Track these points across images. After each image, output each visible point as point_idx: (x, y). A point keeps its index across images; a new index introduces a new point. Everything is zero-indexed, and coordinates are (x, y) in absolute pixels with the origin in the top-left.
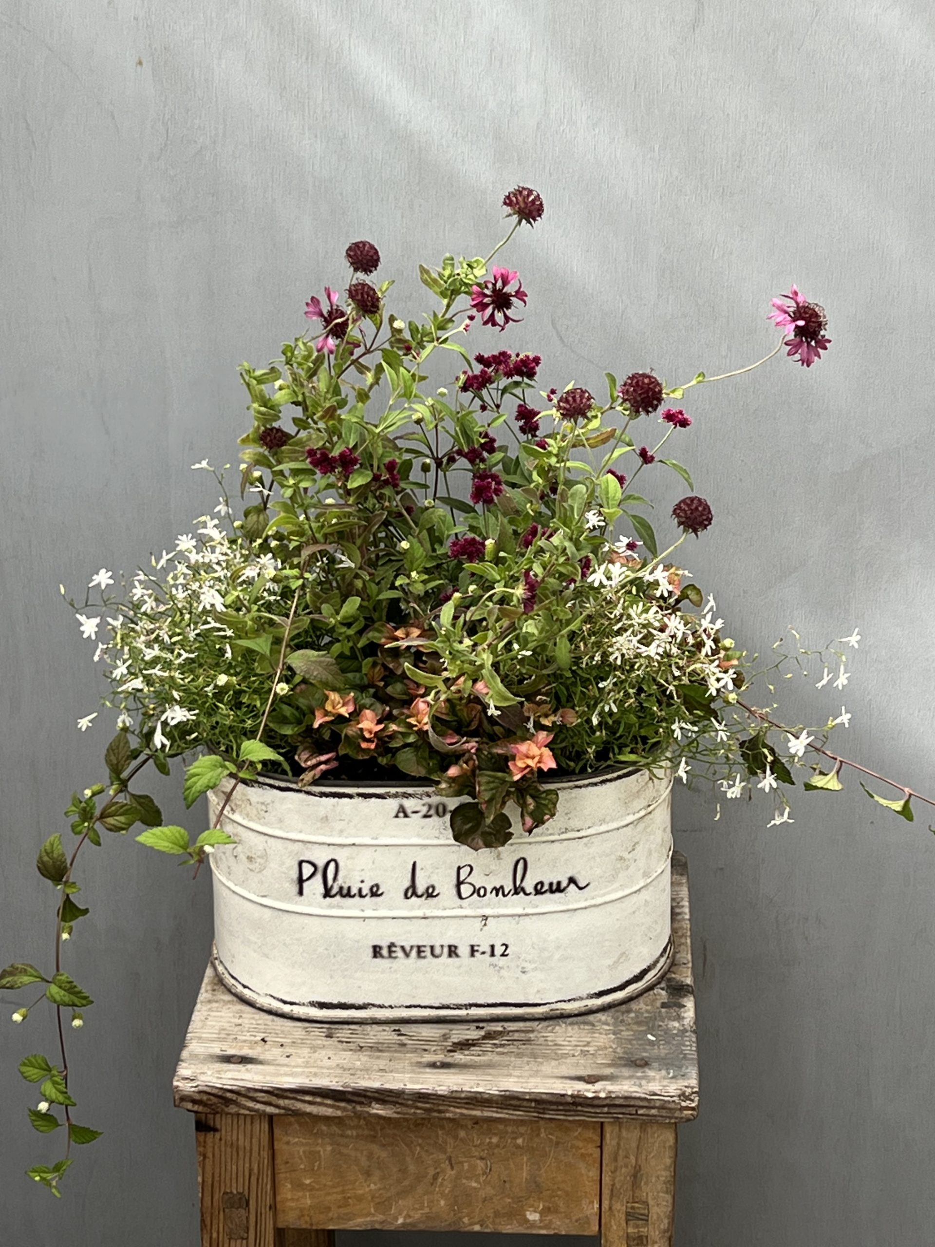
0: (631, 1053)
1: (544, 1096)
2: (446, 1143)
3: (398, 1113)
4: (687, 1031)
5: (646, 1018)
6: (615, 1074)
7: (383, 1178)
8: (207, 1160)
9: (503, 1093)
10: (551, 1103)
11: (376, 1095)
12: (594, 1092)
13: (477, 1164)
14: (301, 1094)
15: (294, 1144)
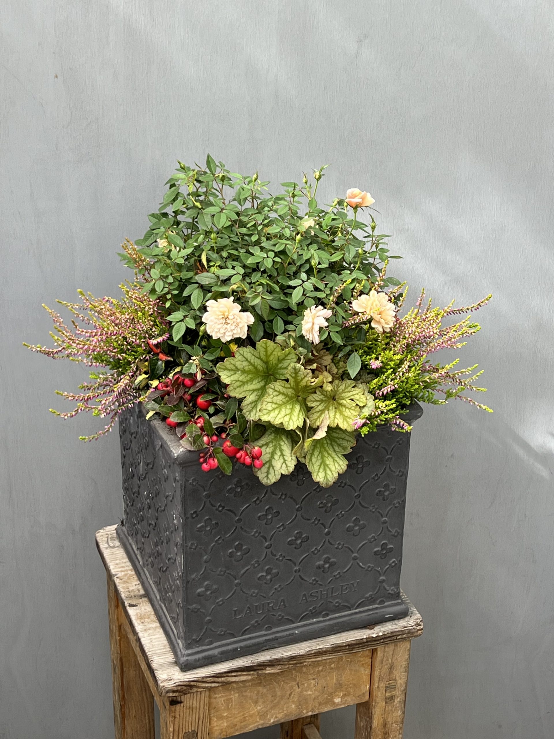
1: (353, 642)
2: (296, 677)
3: (280, 669)
7: (264, 702)
8: (176, 719)
9: (333, 646)
10: (356, 644)
11: (269, 663)
12: (376, 634)
13: (311, 682)
14: (230, 673)
15: (219, 698)
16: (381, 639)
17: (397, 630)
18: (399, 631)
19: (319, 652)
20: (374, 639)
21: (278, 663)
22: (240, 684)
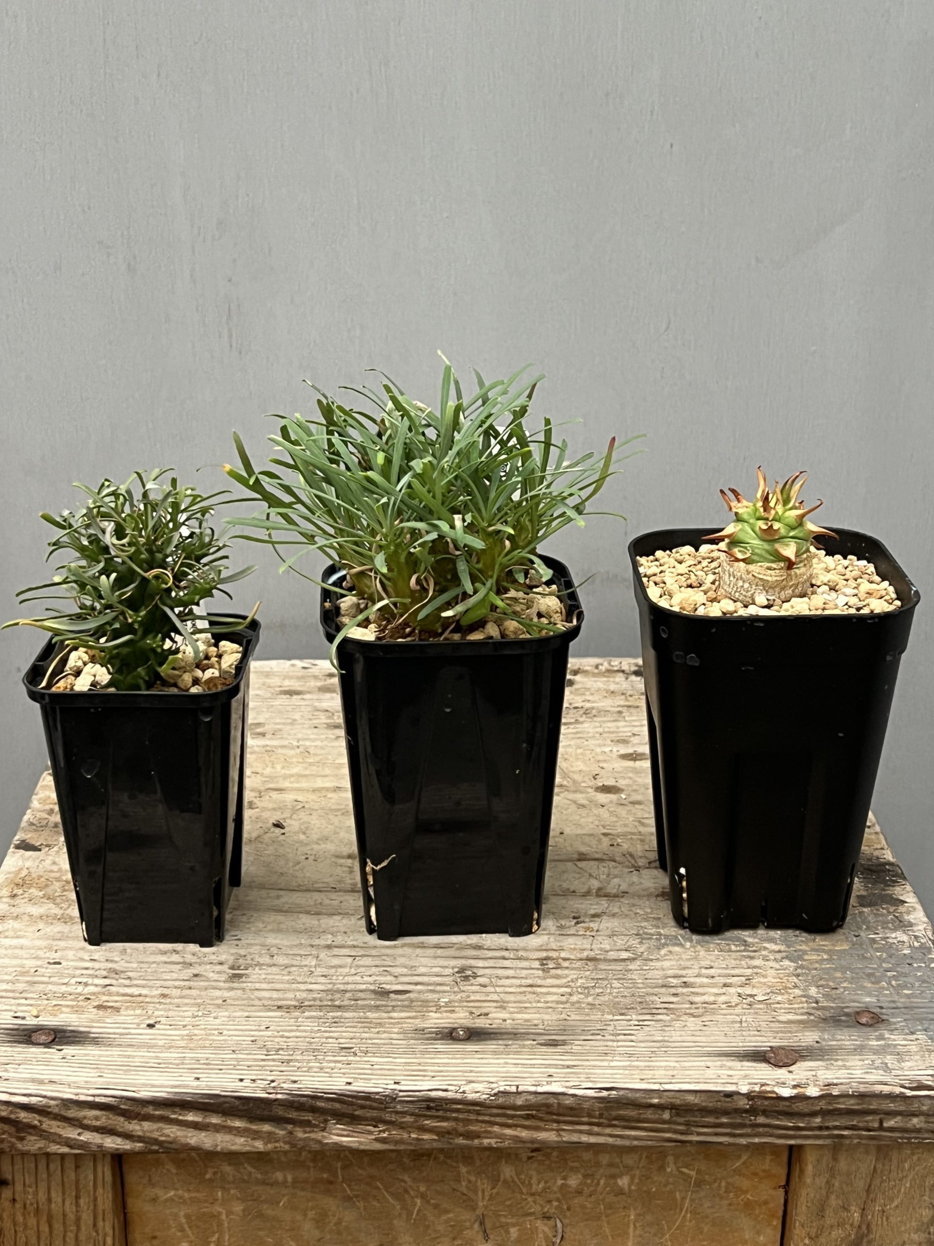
0: (839, 998)
1: (691, 1098)
2: (475, 1191)
3: (383, 1141)
4: (928, 950)
6: (824, 1043)
9: (605, 1094)
10: (705, 1111)
11: (337, 1106)
12: (795, 1087)
13: (537, 1228)
14: (177, 1110)
15: (167, 1200)
16: (814, 1114)
17: (886, 1089)
18: (891, 1097)
19: (548, 1106)
20: (782, 1106)
21: (375, 1113)
22: (250, 1169)
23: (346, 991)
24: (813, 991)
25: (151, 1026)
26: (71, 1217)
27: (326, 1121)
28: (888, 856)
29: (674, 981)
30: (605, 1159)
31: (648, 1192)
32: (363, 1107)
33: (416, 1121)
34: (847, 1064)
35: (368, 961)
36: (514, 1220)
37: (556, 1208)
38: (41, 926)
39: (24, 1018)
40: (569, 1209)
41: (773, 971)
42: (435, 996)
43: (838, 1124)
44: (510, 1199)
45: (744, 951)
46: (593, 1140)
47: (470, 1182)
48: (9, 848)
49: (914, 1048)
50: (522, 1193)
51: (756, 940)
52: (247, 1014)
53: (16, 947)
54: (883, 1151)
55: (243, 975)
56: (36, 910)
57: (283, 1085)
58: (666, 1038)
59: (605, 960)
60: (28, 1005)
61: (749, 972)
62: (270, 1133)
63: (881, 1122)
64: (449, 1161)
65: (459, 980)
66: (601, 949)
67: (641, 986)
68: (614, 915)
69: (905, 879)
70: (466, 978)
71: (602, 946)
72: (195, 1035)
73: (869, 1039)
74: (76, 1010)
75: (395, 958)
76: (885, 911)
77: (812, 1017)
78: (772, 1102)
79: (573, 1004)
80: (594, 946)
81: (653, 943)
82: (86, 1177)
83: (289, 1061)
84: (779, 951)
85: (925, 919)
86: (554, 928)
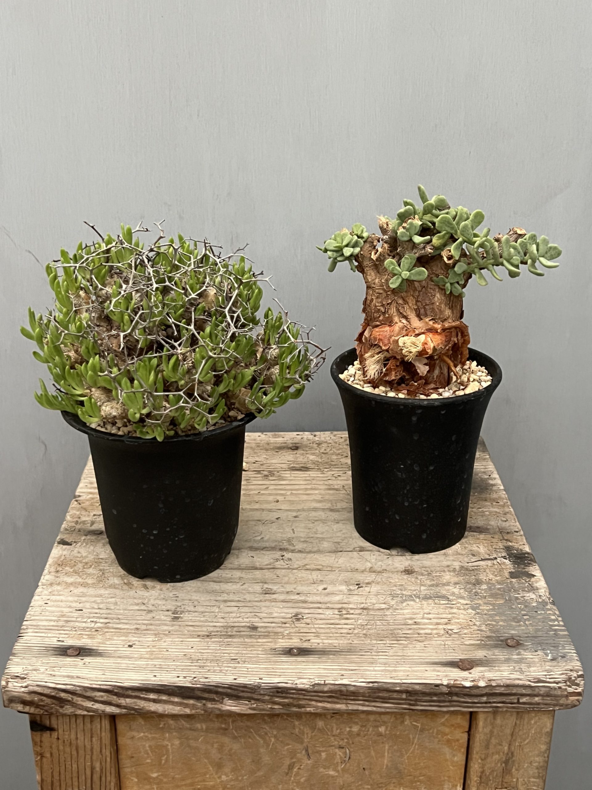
0: (498, 631)
1: (417, 687)
2: (303, 734)
3: (253, 709)
4: (547, 604)
5: (499, 589)
6: (488, 657)
7: (234, 770)
8: (44, 760)
10: (424, 694)
11: (229, 691)
12: (473, 681)
13: (336, 753)
14: (144, 692)
15: (139, 738)
16: (482, 695)
17: (521, 682)
18: (525, 687)
19: (341, 691)
20: (465, 691)
21: (249, 695)
22: (183, 722)
23: (234, 627)
24: (483, 627)
25: (130, 646)
26: (88, 747)
27: (223, 699)
28: (527, 549)
29: (410, 622)
30: (372, 718)
31: (395, 735)
32: (243, 691)
33: (270, 699)
34: (501, 669)
35: (246, 610)
36: (324, 749)
37: (346, 742)
38: (72, 589)
39: (63, 641)
40: (353, 743)
41: (462, 616)
42: (282, 630)
43: (495, 700)
44: (321, 738)
45: (448, 604)
46: (365, 708)
47: (300, 729)
48: (54, 543)
49: (537, 660)
50: (328, 735)
51: (454, 598)
52: (181, 640)
53: (58, 601)
54: (520, 714)
55: (180, 617)
56: (70, 580)
57: (200, 680)
58: (405, 654)
59: (373, 609)
60: (65, 634)
61: (450, 616)
62: (193, 705)
63: (518, 699)
64: (289, 718)
65: (294, 620)
66: (370, 603)
67: (391, 624)
68: (378, 583)
69: (535, 562)
70: (298, 620)
71: (371, 601)
72: (154, 651)
73: (512, 655)
74: (91, 637)
75: (261, 608)
76: (524, 581)
77: (483, 642)
78: (461, 689)
79: (355, 634)
80: (367, 601)
81: (399, 599)
82: (96, 726)
83: (203, 667)
84: (467, 604)
85: (545, 586)
86: (346, 591)
